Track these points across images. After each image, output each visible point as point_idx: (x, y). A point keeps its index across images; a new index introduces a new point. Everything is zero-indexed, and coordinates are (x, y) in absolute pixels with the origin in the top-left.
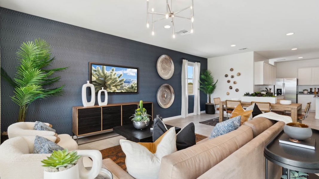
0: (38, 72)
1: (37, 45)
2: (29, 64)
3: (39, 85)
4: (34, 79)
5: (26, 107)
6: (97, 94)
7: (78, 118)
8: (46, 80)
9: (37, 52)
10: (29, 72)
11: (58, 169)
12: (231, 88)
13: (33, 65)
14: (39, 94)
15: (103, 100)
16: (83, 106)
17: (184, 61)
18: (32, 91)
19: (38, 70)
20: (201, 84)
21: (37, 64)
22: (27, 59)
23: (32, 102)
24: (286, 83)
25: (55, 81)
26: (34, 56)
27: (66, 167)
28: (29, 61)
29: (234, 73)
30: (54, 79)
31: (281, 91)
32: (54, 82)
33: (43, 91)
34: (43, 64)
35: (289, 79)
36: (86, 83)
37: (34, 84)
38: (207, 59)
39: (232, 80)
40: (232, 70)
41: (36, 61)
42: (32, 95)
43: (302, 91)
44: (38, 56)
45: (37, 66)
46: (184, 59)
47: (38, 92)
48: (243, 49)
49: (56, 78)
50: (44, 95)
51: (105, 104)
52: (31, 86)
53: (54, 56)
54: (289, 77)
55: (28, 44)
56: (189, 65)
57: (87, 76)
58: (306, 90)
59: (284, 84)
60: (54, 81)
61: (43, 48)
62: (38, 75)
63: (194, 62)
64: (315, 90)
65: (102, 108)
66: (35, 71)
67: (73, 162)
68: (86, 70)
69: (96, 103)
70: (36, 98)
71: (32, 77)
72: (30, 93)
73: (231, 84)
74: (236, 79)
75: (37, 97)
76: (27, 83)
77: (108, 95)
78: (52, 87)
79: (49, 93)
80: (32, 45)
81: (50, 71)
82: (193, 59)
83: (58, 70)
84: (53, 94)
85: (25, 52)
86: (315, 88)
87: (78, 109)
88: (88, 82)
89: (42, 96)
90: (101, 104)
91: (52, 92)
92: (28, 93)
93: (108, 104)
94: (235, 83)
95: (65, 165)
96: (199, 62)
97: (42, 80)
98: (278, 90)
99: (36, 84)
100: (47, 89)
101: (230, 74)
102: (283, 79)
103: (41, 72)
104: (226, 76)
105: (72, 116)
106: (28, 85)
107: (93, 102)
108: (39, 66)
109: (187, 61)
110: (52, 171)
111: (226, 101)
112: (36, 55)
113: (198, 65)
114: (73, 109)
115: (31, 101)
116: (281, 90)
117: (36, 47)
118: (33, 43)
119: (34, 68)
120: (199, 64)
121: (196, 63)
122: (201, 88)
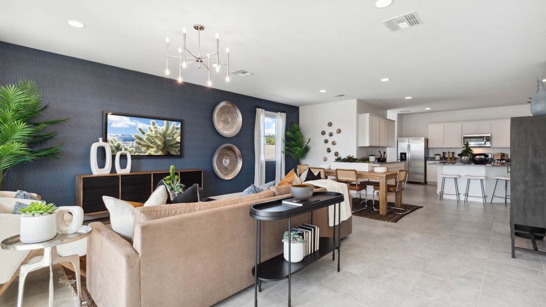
0: (22, 125)
1: (22, 89)
2: (9, 114)
3: (23, 143)
4: (17, 135)
5: (4, 173)
6: (114, 157)
7: (82, 190)
8: (35, 137)
9: (22, 98)
10: (9, 126)
11: (34, 215)
12: (329, 150)
13: (15, 116)
14: (24, 155)
15: (123, 166)
16: (92, 174)
17: (259, 110)
18: (13, 151)
19: (23, 123)
20: (286, 145)
21: (21, 114)
22: (6, 108)
23: (13, 167)
24: (412, 145)
25: (50, 138)
26: (16, 104)
27: (41, 214)
28: (9, 110)
29: (333, 129)
30: (46, 135)
31: (405, 157)
32: (47, 139)
33: (31, 151)
34: (30, 114)
35: (416, 139)
36: (98, 141)
37: (16, 142)
38: (298, 108)
39: (331, 140)
40: (330, 124)
41: (21, 110)
42: (13, 156)
43: (434, 156)
44: (23, 103)
45: (21, 117)
46: (259, 107)
47: (22, 152)
48: (340, 96)
49: (51, 134)
50: (30, 156)
51: (127, 171)
52: (12, 145)
53: (47, 103)
54: (415, 136)
55: (8, 88)
56: (266, 116)
57: (100, 131)
58: (438, 155)
59: (409, 146)
60: (47, 137)
61: (31, 91)
62: (22, 130)
63: (277, 111)
64: (449, 155)
65: (120, 176)
66: (18, 124)
67: (50, 211)
68: (98, 123)
69: (113, 170)
70: (18, 161)
71: (13, 131)
72: (11, 154)
73: (329, 145)
74: (335, 137)
75: (20, 159)
76: (6, 140)
77: (132, 159)
78: (45, 146)
79: (39, 154)
80: (14, 89)
81: (41, 123)
82: (273, 107)
83: (53, 123)
84: (45, 156)
85: (3, 98)
86: (449, 152)
87: (83, 178)
88: (101, 139)
89: (28, 158)
90: (120, 171)
91: (44, 153)
92: (8, 153)
93: (131, 172)
94: (334, 143)
95: (41, 212)
96: (284, 112)
97: (28, 136)
98: (401, 154)
99: (18, 142)
100: (36, 149)
101: (328, 130)
102: (407, 139)
103: (26, 126)
104: (323, 133)
105: (75, 189)
106: (8, 143)
107: (108, 168)
108: (25, 117)
109: (264, 110)
110: (28, 217)
111: (336, 170)
112: (21, 102)
113: (282, 117)
114: (77, 178)
115: (11, 165)
116: (405, 154)
117: (20, 93)
118: (16, 86)
119: (16, 120)
120: (284, 115)
121: (279, 113)
122: (286, 150)
